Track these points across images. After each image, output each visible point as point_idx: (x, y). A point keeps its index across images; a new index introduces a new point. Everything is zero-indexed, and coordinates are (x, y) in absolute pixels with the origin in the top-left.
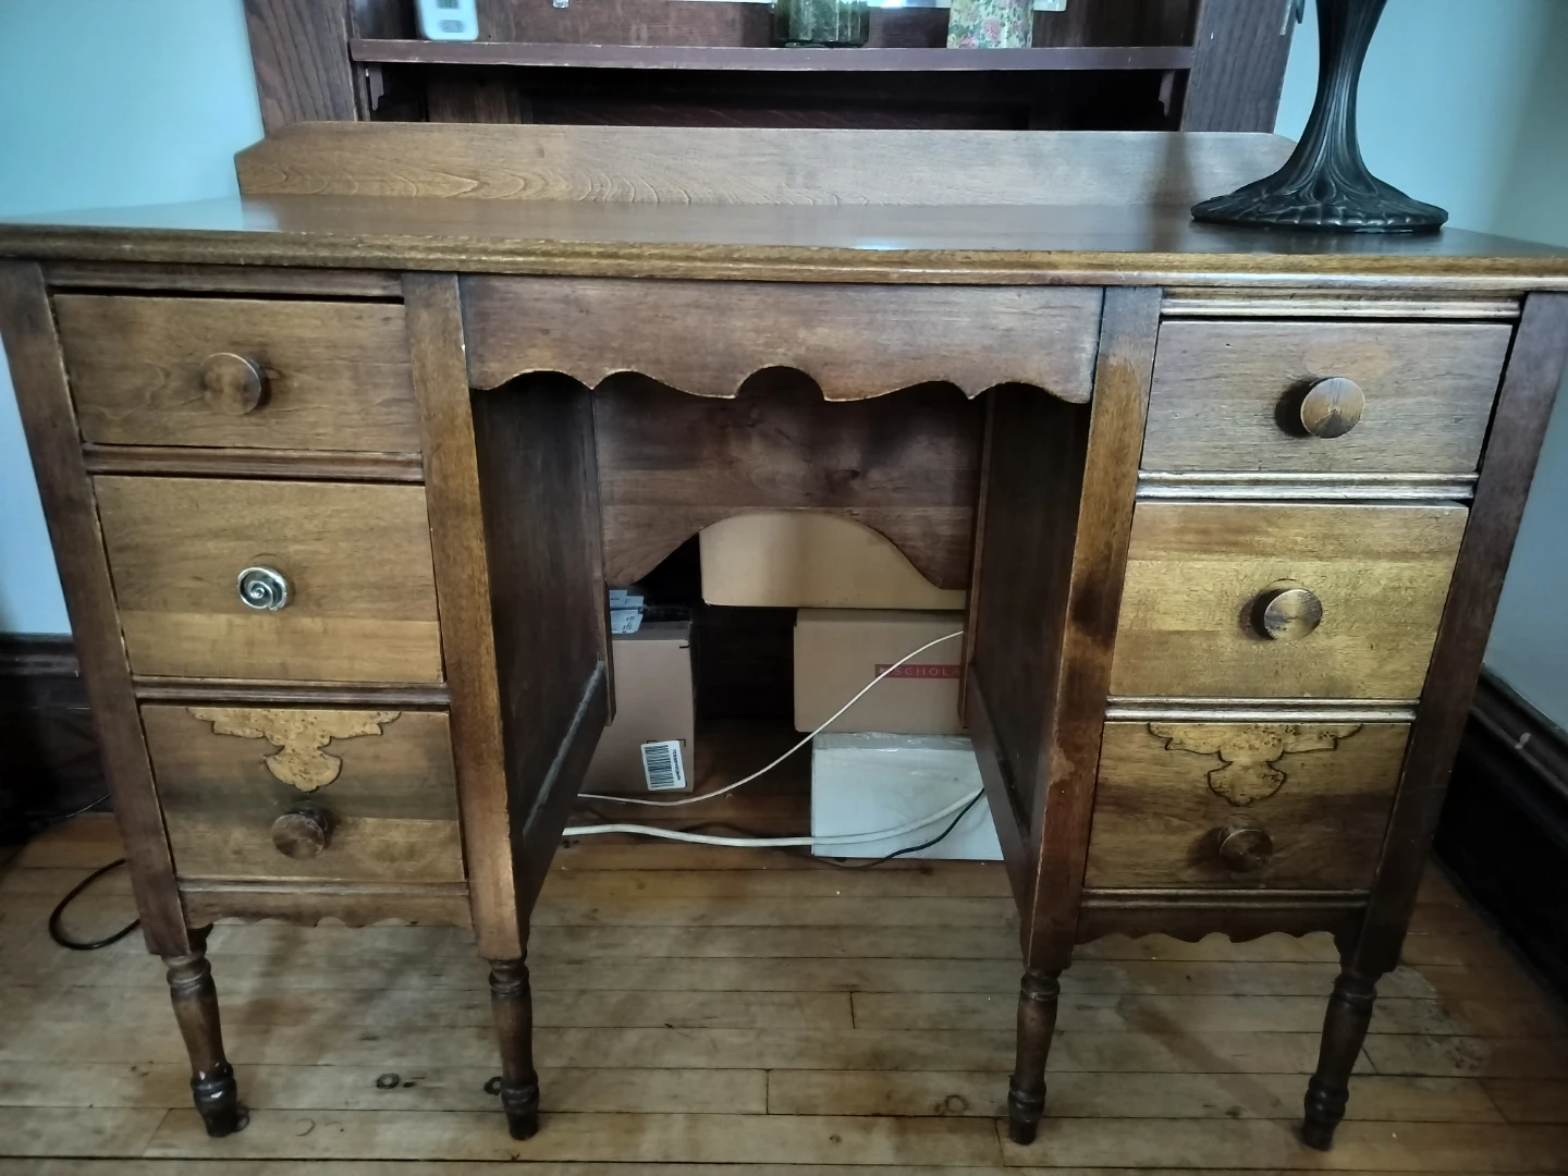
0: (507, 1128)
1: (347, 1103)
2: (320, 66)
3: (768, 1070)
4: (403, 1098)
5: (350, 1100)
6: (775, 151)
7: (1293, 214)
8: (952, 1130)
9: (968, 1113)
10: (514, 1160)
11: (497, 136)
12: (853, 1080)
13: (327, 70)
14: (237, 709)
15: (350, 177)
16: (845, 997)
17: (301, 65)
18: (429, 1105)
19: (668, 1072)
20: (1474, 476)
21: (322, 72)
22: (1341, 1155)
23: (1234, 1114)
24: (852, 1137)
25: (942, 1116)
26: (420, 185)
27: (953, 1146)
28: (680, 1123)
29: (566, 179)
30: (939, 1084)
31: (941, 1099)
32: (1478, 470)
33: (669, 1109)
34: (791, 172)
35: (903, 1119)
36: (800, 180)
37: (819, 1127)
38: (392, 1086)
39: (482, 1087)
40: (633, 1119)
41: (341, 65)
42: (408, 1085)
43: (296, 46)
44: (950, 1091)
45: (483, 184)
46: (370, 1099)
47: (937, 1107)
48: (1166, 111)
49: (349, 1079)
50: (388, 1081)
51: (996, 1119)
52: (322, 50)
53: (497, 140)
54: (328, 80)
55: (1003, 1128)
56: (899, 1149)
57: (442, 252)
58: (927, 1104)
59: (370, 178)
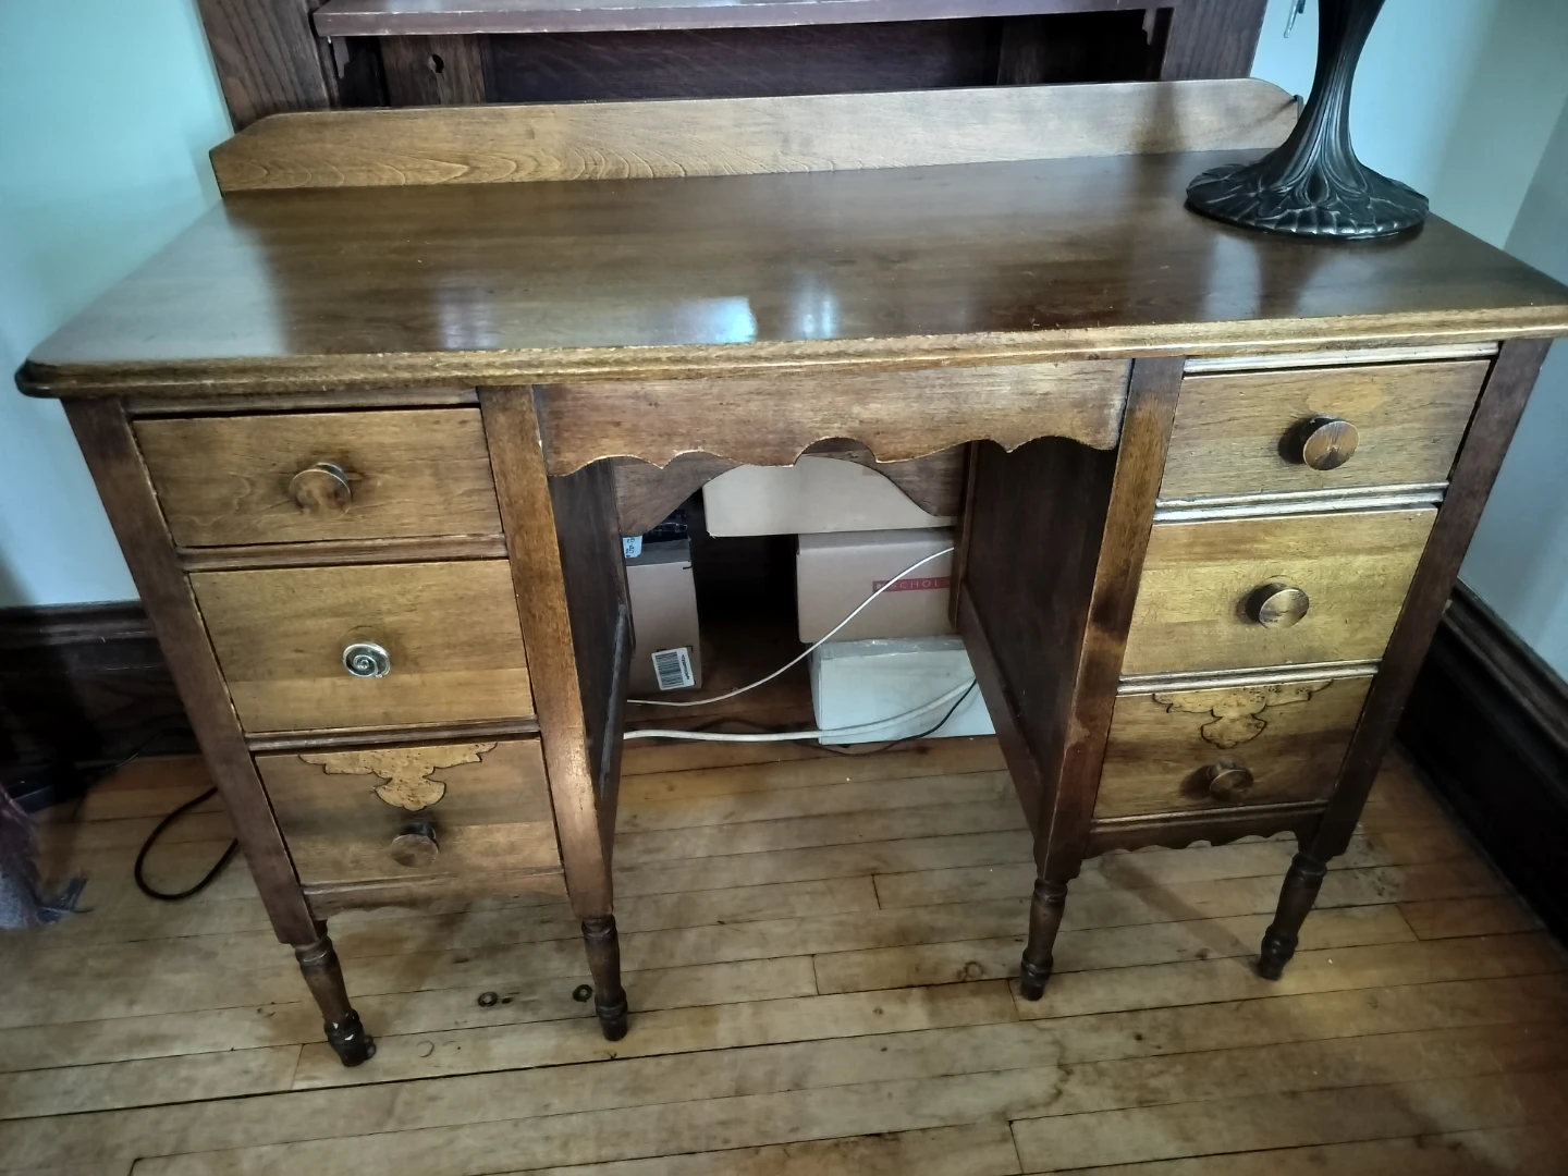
0: (601, 1030)
1: (456, 1023)
2: (281, 39)
3: (813, 955)
4: (505, 1014)
5: (459, 1020)
6: (769, 120)
8: (974, 993)
9: (985, 977)
10: (613, 1059)
11: (484, 119)
12: (888, 957)
13: (290, 45)
14: (347, 753)
15: (334, 168)
16: (868, 879)
17: (261, 41)
18: (529, 1017)
19: (727, 966)
20: (1445, 484)
21: (284, 46)
22: (1289, 983)
23: (1202, 956)
24: (892, 1008)
25: (964, 982)
26: (409, 173)
27: (975, 1007)
28: (746, 1011)
29: (559, 159)
30: (958, 954)
31: (961, 967)
32: (1449, 479)
33: (735, 999)
34: (786, 141)
35: (932, 988)
36: (795, 147)
37: (863, 1002)
38: (492, 1003)
39: (571, 996)
40: (706, 1011)
41: (304, 37)
42: (506, 1001)
43: (253, 20)
44: (968, 959)
45: (474, 169)
46: (477, 1017)
47: (959, 973)
48: (1149, 40)
49: (454, 1000)
50: (488, 999)
51: (1008, 979)
52: (282, 21)
53: (486, 124)
54: (291, 53)
55: (1016, 987)
56: (933, 1014)
57: (519, 367)
58: (949, 973)
59: (354, 168)
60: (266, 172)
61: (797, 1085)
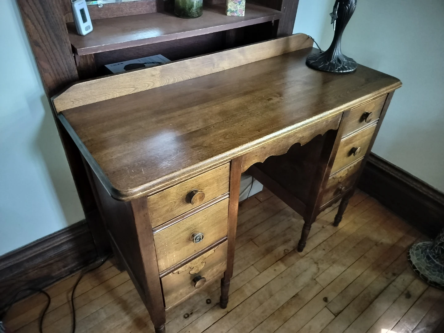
0: (220, 308)
1: (183, 326)
3: (253, 265)
4: (193, 317)
5: (183, 325)
6: (210, 60)
7: (339, 70)
8: (290, 256)
9: (289, 252)
10: (228, 313)
12: (268, 257)
13: (65, 59)
14: (184, 266)
15: (95, 97)
16: (251, 242)
17: (56, 60)
18: (200, 315)
19: (237, 277)
20: (378, 119)
21: (64, 61)
22: (341, 225)
23: (323, 227)
24: (277, 268)
25: (286, 255)
26: (117, 94)
27: (292, 259)
28: (248, 285)
29: (159, 81)
30: (281, 249)
31: (283, 252)
32: (379, 118)
33: (244, 284)
34: (214, 65)
35: (282, 259)
36: (216, 66)
37: (271, 270)
38: (188, 316)
39: (206, 304)
40: (239, 290)
41: (70, 56)
42: (191, 314)
43: (54, 54)
44: (284, 249)
45: (136, 89)
46: (187, 322)
47: (284, 253)
49: (178, 321)
50: (186, 316)
51: (294, 250)
52: (63, 53)
53: (140, 75)
54: (66, 62)
55: (296, 251)
56: (285, 265)
58: (282, 254)
60: (72, 103)
61: (271, 295)
